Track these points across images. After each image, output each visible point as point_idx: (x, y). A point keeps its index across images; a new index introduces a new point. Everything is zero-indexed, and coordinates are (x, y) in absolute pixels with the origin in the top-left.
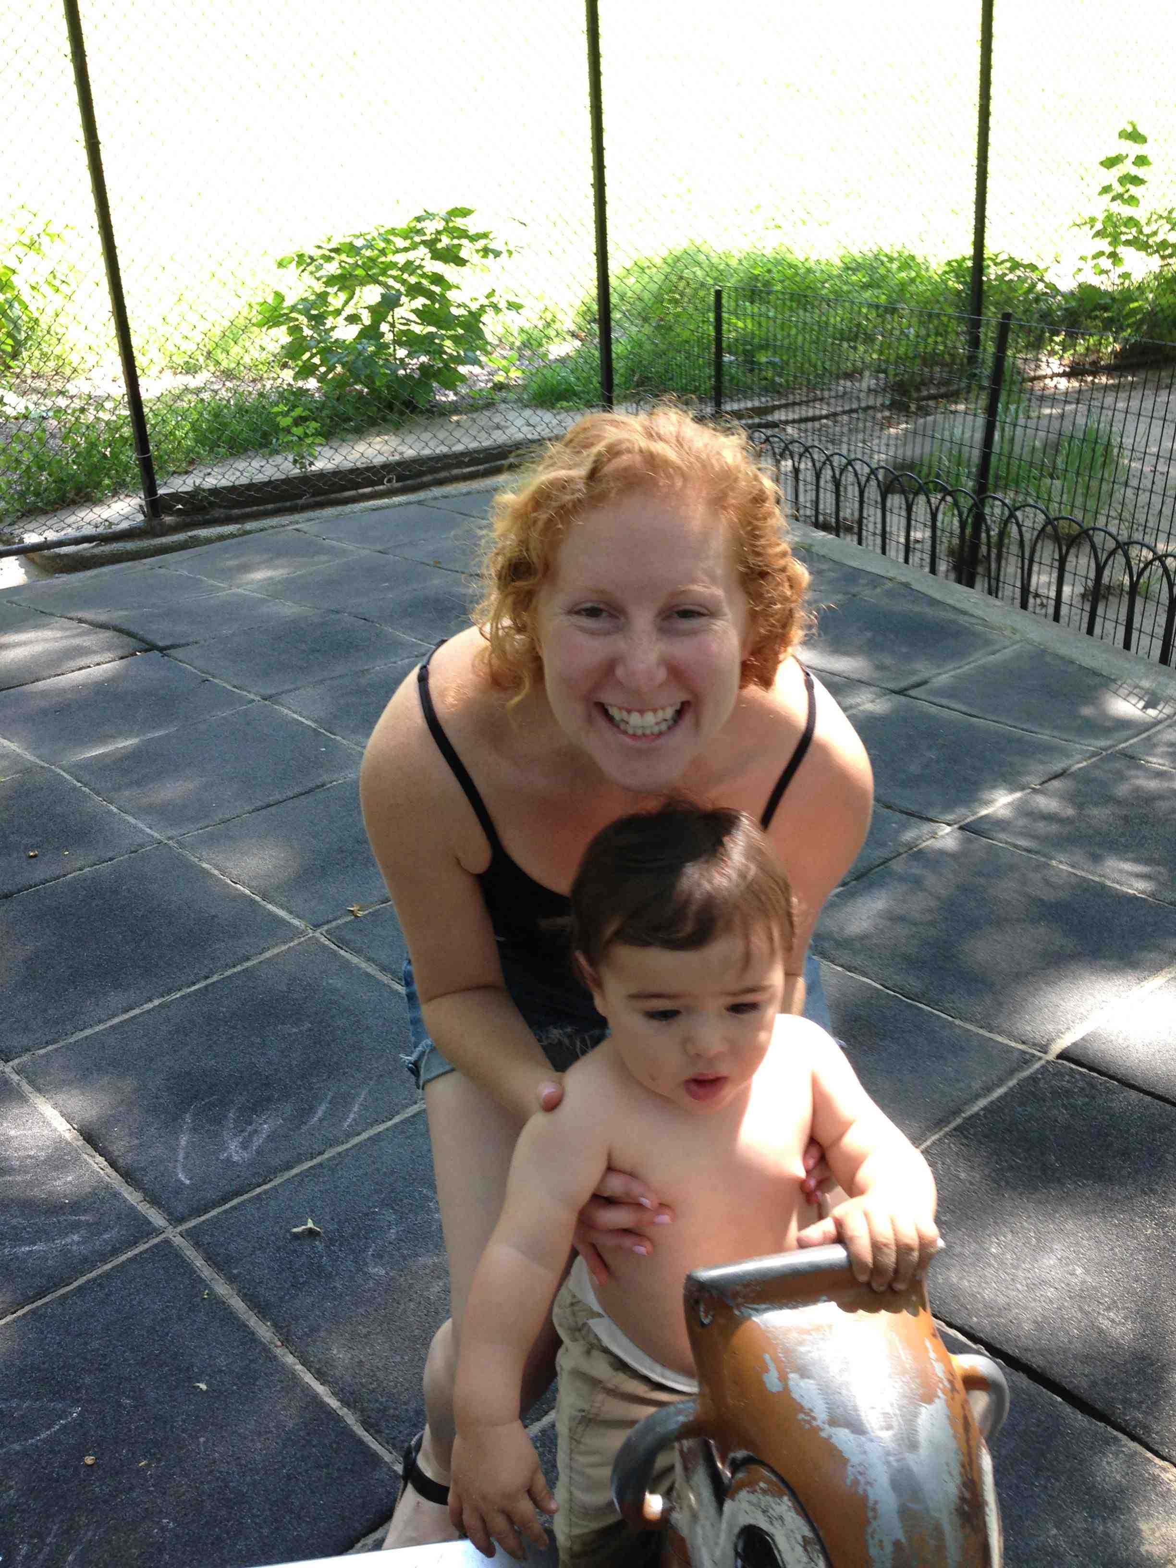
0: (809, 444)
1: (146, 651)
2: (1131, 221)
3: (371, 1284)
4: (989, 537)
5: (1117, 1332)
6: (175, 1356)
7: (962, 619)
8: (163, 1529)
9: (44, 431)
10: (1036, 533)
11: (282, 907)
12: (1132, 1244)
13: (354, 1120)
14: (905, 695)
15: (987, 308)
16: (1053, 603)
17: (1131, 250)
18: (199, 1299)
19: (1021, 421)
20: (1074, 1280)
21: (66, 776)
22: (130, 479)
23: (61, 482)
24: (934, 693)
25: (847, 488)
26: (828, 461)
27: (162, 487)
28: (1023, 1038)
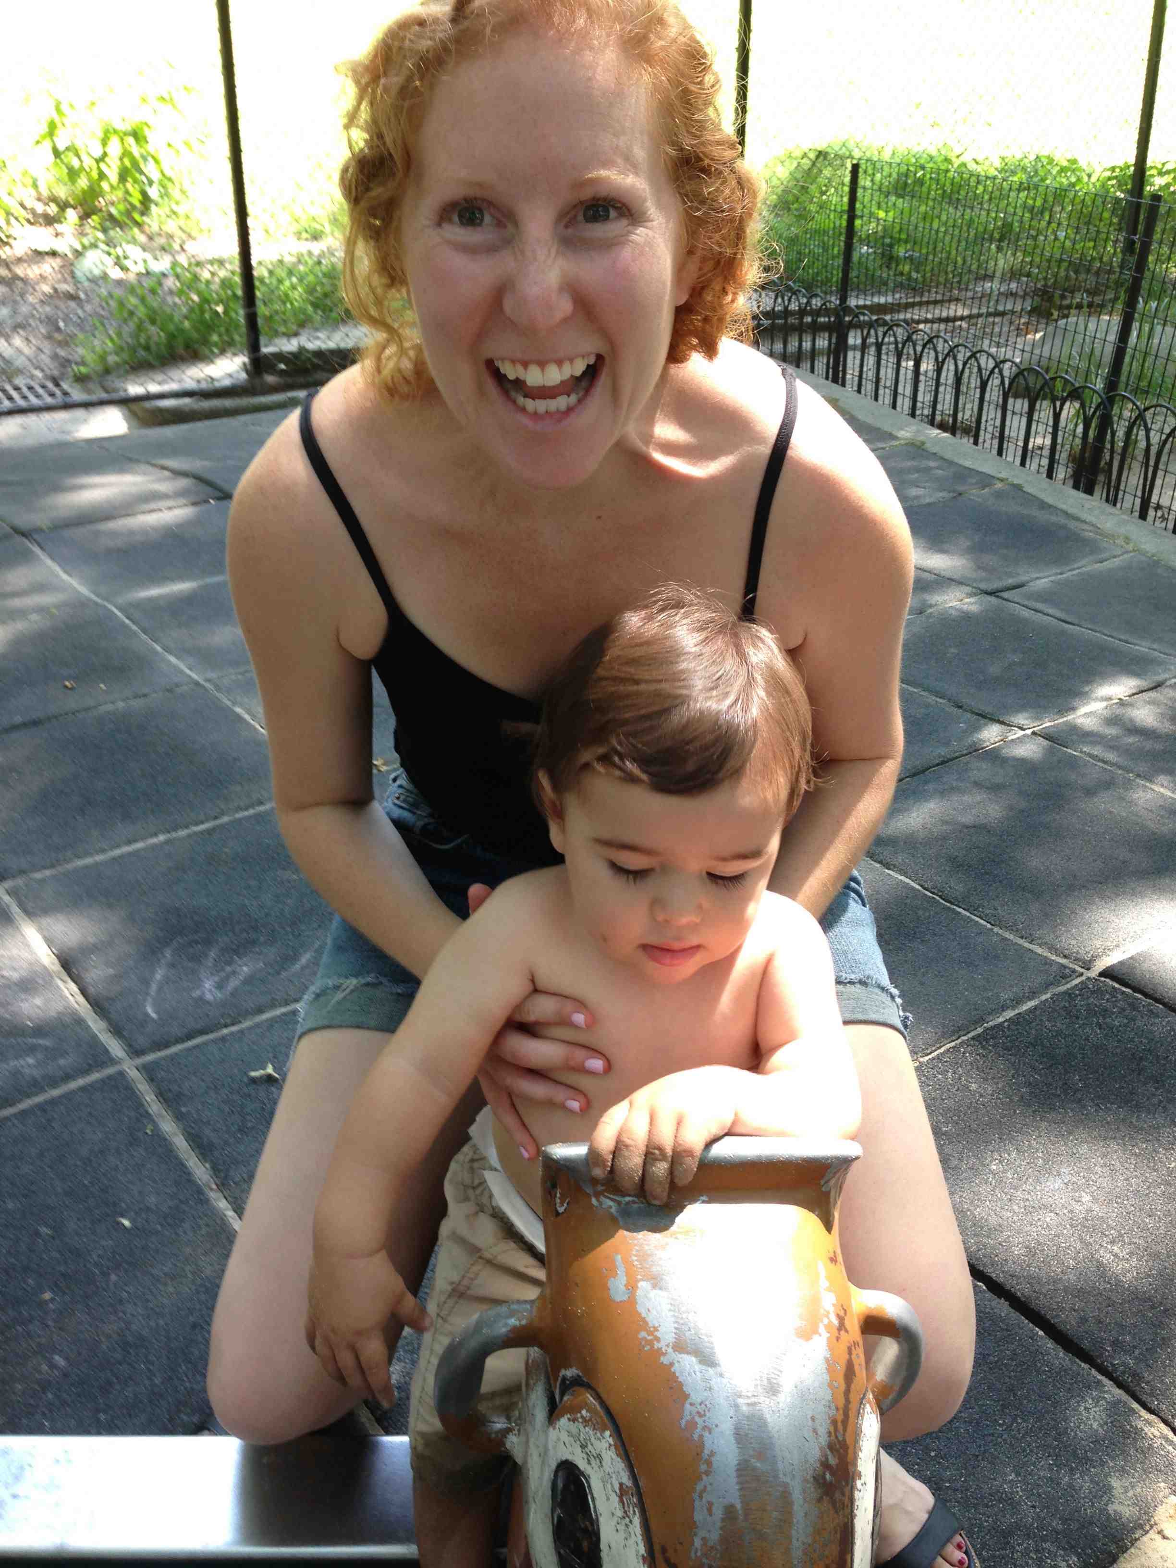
1: (220, 499)
4: (1113, 441)
5: (1118, 1268)
6: (104, 1189)
7: (1072, 525)
14: (998, 597)
18: (140, 1134)
20: (1077, 1207)
21: (119, 614)
22: (237, 338)
23: (171, 337)
24: (1029, 597)
25: (969, 383)
26: (952, 352)
27: (266, 346)
28: (1066, 952)
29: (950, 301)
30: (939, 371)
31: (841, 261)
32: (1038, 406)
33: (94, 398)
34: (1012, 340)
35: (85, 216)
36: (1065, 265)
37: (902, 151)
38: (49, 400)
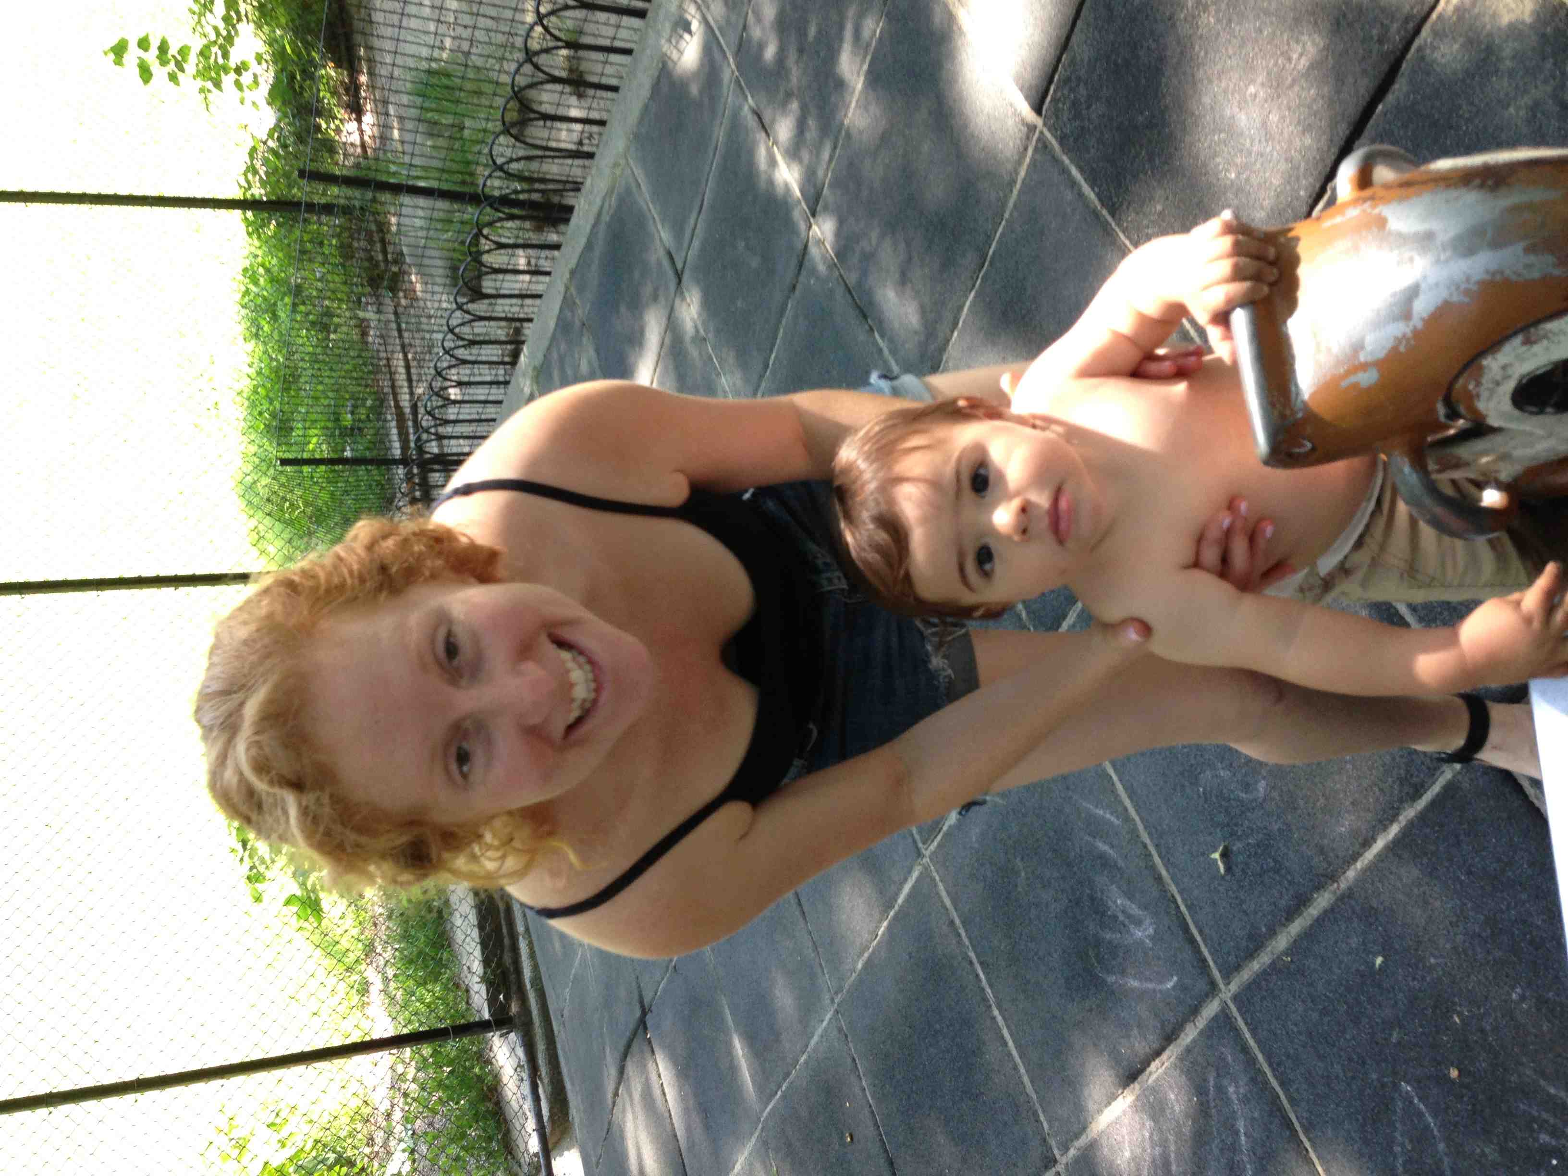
0: (433, 371)
1: (645, 1028)
2: (204, 53)
3: (1275, 794)
4: (523, 191)
5: (1312, 51)
6: (1349, 989)
7: (605, 218)
8: (1523, 998)
9: (426, 1133)
10: (518, 144)
11: (900, 889)
12: (1224, 36)
13: (1112, 814)
14: (682, 272)
15: (294, 197)
16: (587, 127)
17: (233, 51)
18: (1292, 966)
19: (407, 159)
20: (1262, 94)
22: (475, 1047)
24: (679, 244)
25: (475, 333)
26: (450, 352)
27: (482, 1014)
28: (1021, 149)
29: (390, 368)
32: (490, 266)
34: (422, 304)
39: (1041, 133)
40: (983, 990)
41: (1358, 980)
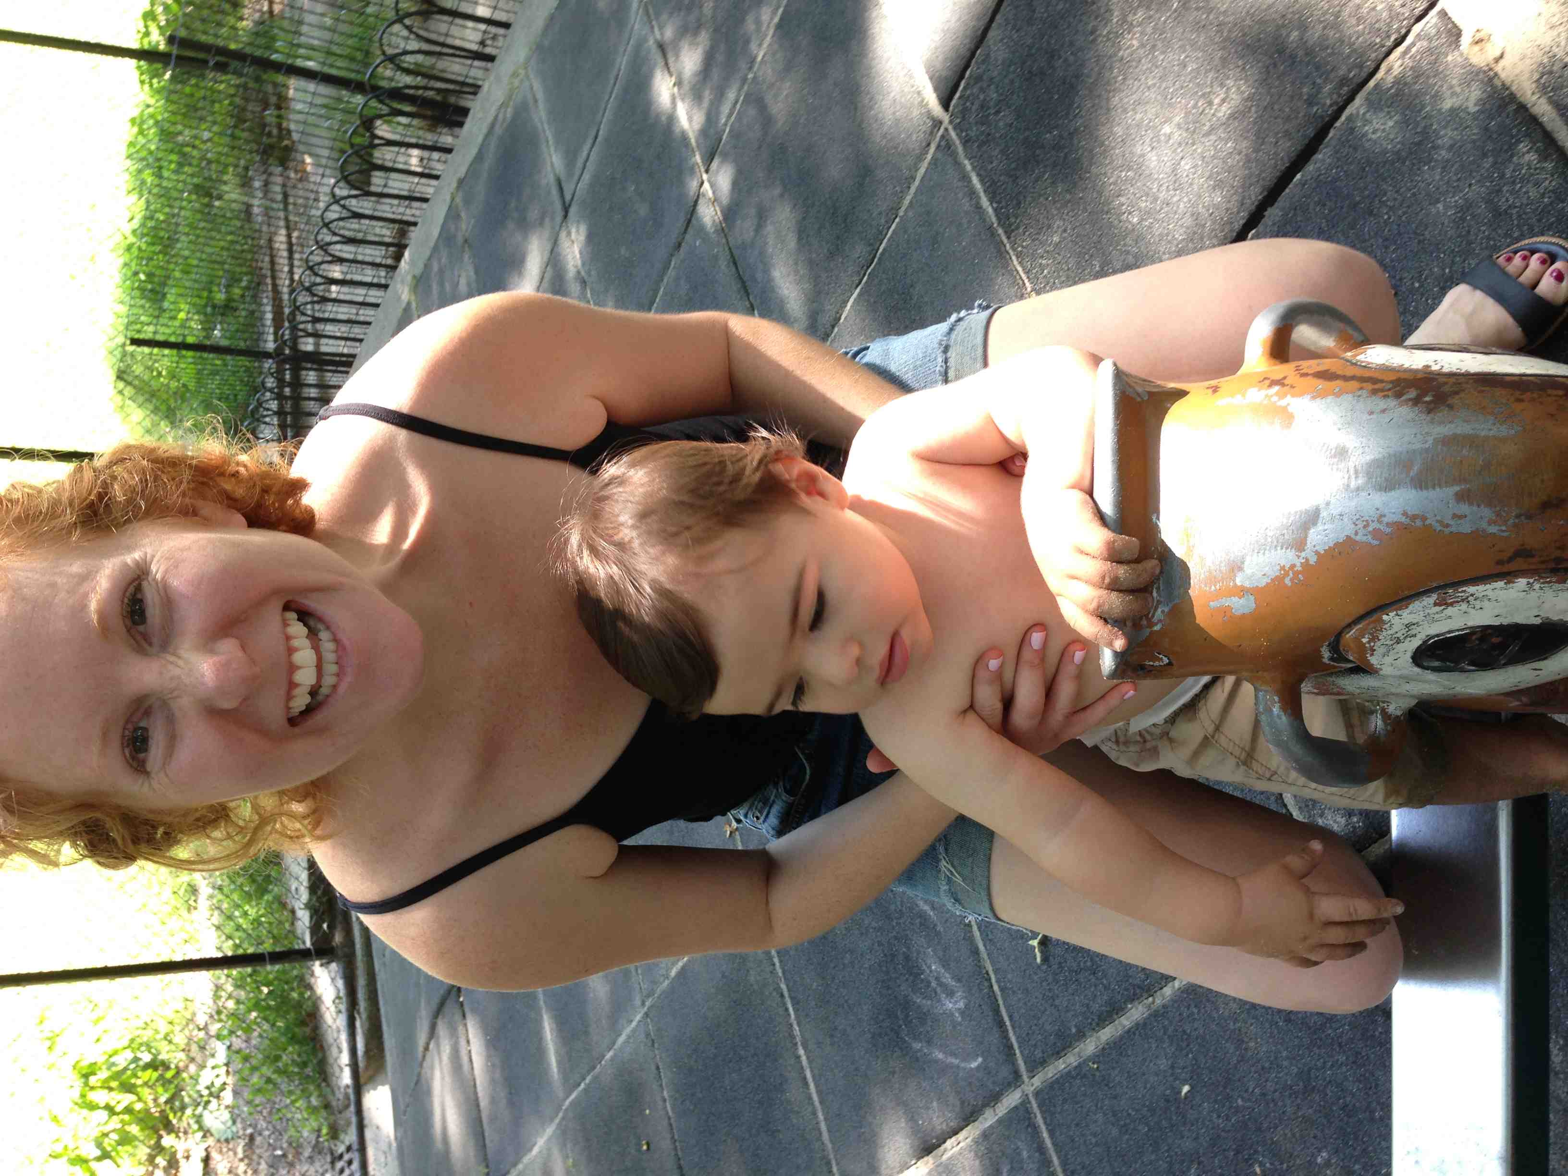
4: (416, 87)
5: (1236, 99)
6: (1152, 1111)
7: (498, 130)
10: (413, 36)
12: (1145, 65)
14: (570, 204)
16: (491, 28)
18: (1098, 1074)
20: (1176, 137)
21: (573, 1096)
22: (295, 972)
23: (293, 1039)
24: (570, 174)
25: (354, 230)
26: (323, 247)
27: (304, 943)
28: (924, 144)
29: (271, 248)
30: (341, 260)
31: (229, 357)
32: (380, 162)
33: (354, 1120)
34: (312, 186)
35: (169, 1127)
36: (238, 133)
37: (119, 294)
38: (355, 1166)
39: (946, 129)
40: (791, 1025)
41: (1162, 1104)
